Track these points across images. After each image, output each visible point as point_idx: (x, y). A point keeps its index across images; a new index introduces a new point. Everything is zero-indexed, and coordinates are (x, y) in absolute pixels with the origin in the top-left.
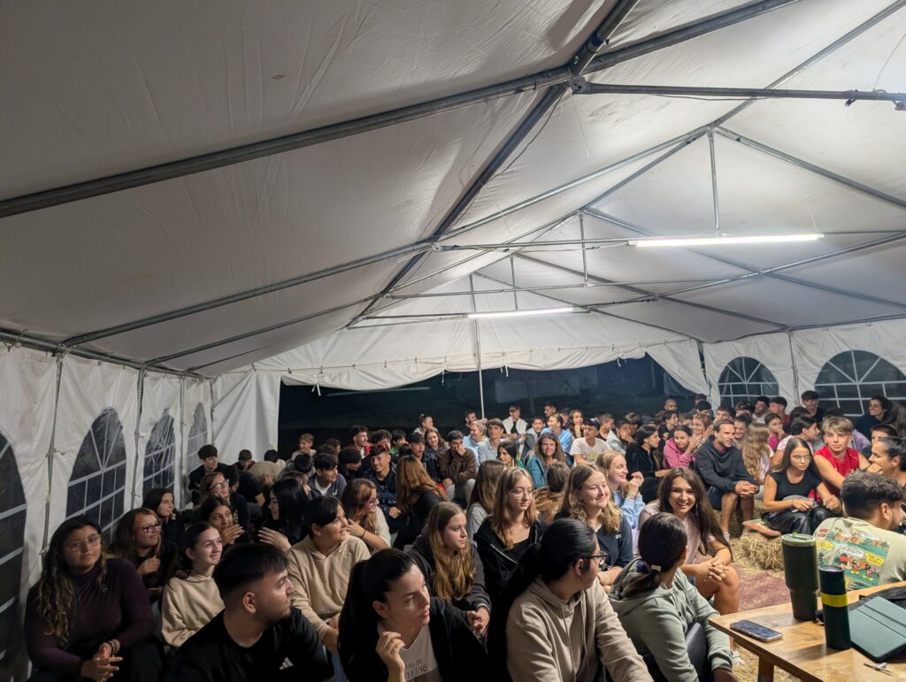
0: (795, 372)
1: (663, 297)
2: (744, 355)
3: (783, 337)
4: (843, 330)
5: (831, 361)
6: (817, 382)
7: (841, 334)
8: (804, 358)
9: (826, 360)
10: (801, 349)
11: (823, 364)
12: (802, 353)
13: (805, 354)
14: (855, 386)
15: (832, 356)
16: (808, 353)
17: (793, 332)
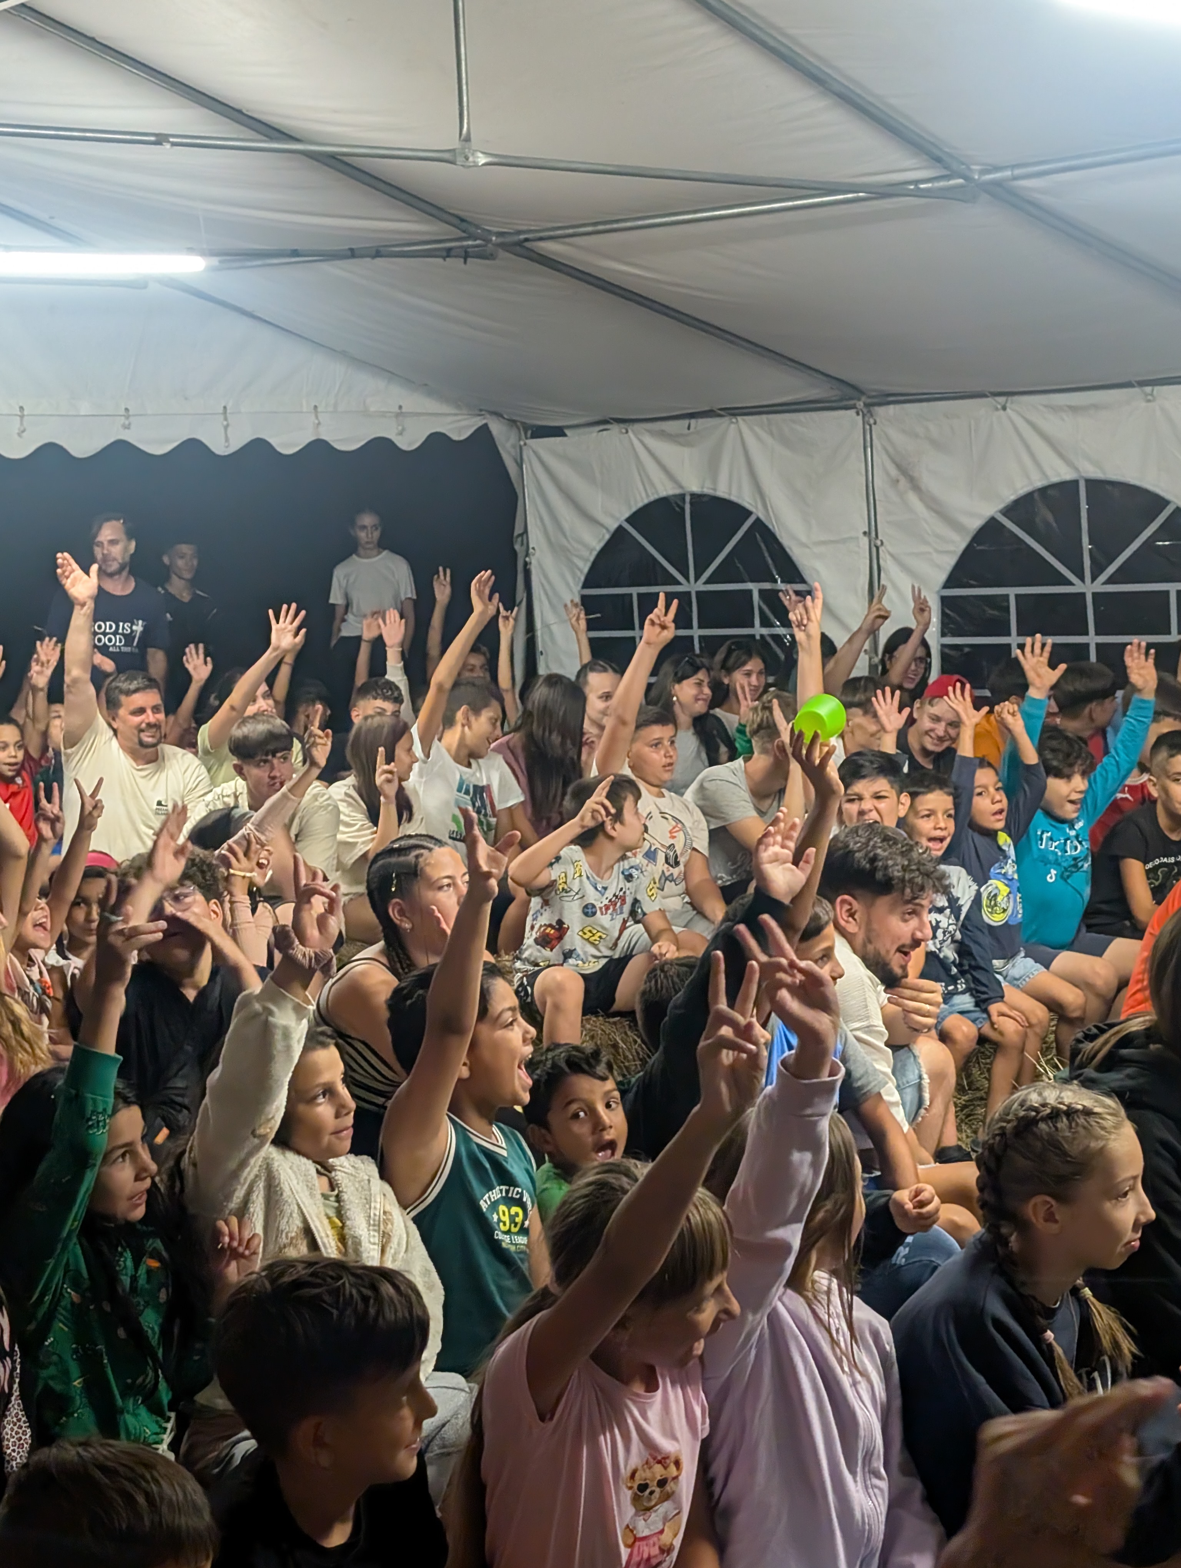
0: (875, 550)
2: (694, 486)
3: (849, 420)
4: (1055, 409)
5: (1010, 511)
6: (948, 584)
7: (1053, 425)
8: (913, 498)
9: (990, 509)
10: (904, 470)
11: (976, 524)
12: (903, 483)
13: (915, 486)
14: (1083, 595)
15: (1011, 497)
16: (928, 482)
17: (881, 412)
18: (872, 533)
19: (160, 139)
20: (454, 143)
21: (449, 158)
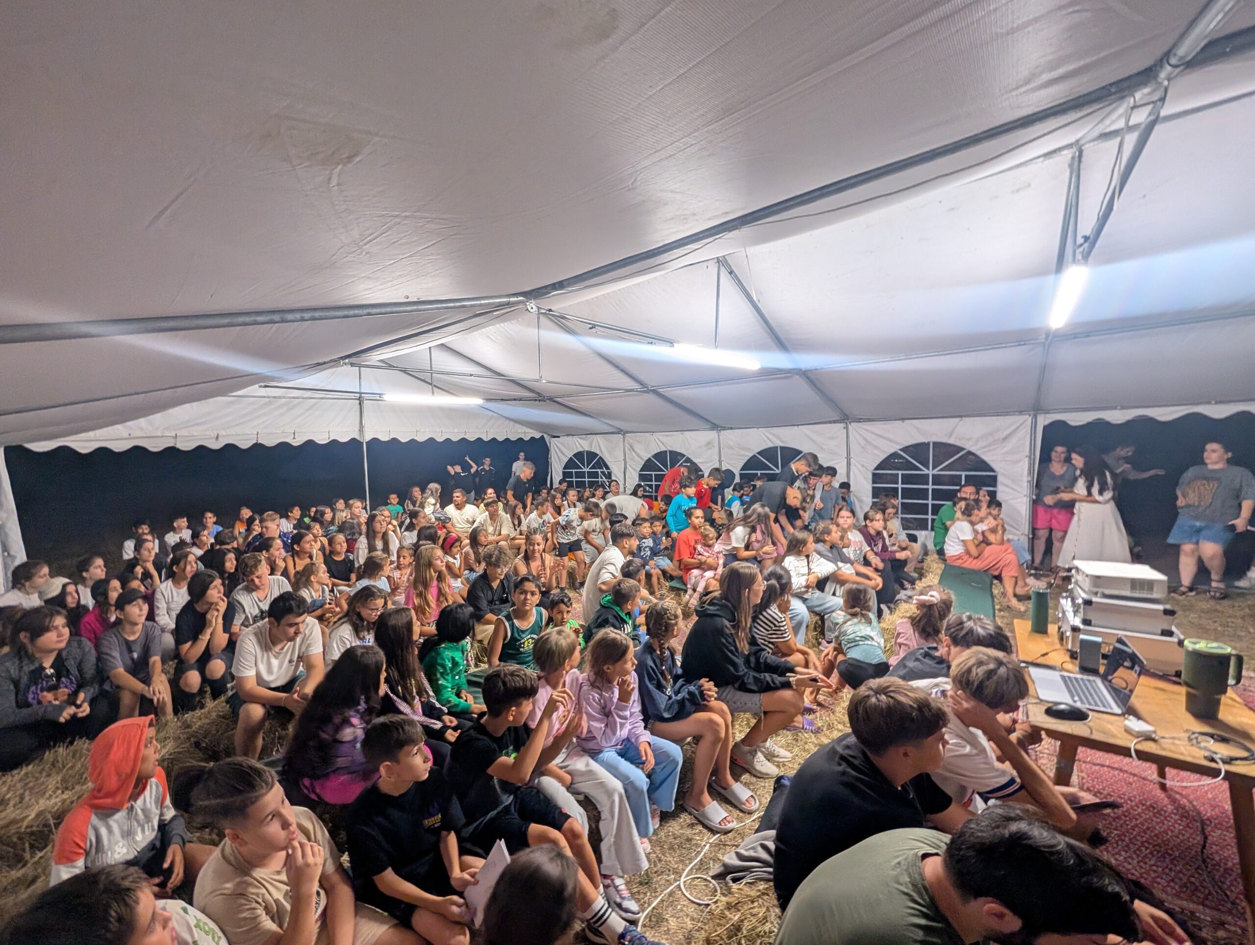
0: (625, 464)
1: (551, 399)
2: (587, 449)
3: (620, 436)
5: (652, 456)
8: (633, 453)
9: (649, 456)
10: (631, 447)
11: (646, 458)
12: (631, 449)
13: (634, 450)
15: (653, 453)
16: (636, 450)
17: (627, 435)
18: (625, 460)
19: (471, 375)
20: (538, 378)
21: (537, 381)
